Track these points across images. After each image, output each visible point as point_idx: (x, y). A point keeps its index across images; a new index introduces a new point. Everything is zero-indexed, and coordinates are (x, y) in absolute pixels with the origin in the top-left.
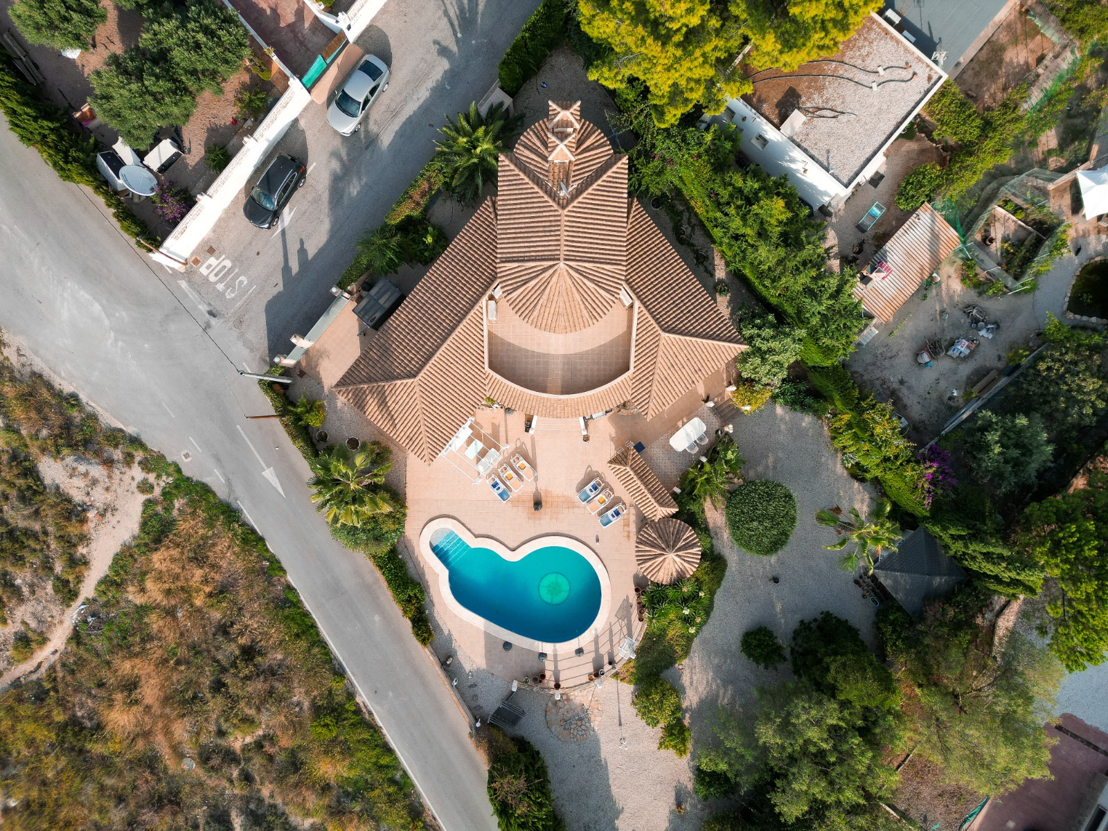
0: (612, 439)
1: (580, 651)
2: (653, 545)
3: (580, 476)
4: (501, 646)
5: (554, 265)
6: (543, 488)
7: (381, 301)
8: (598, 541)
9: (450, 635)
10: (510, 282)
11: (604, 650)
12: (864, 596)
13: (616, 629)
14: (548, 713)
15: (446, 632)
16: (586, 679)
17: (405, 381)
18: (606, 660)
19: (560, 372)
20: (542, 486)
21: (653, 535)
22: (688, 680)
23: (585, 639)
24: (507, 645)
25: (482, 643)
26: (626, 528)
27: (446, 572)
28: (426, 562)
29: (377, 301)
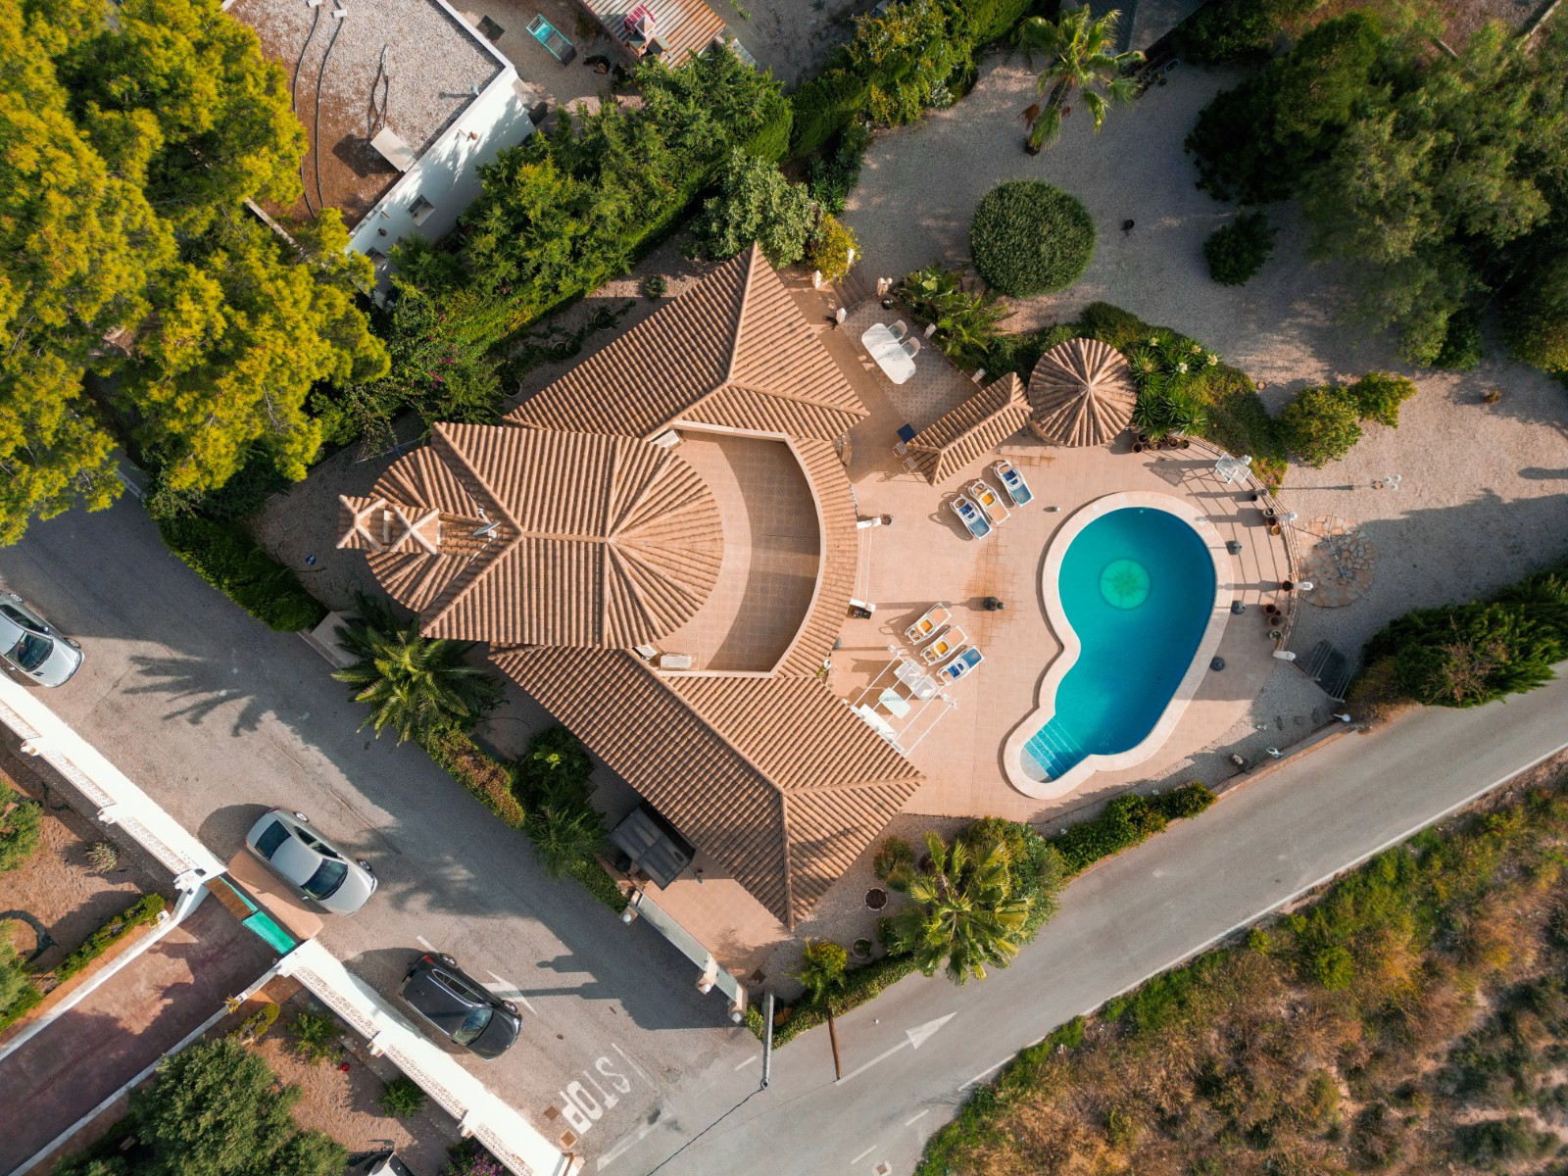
0: (888, 478)
1: (1232, 547)
2: (1073, 416)
3: (946, 533)
4: (1216, 674)
5: (610, 550)
6: (963, 593)
7: (650, 842)
8: (1053, 509)
9: (1194, 757)
10: (635, 629)
11: (1231, 508)
12: (1162, 83)
13: (1197, 486)
14: (1327, 603)
15: (1190, 762)
16: (1277, 540)
17: (786, 811)
18: (1248, 505)
19: (782, 555)
20: (961, 596)
21: (1055, 415)
22: (1284, 374)
23: (1213, 537)
24: (1216, 665)
25: (1208, 703)
26: (1035, 462)
27: (1093, 757)
28: (1075, 791)
29: (649, 849)
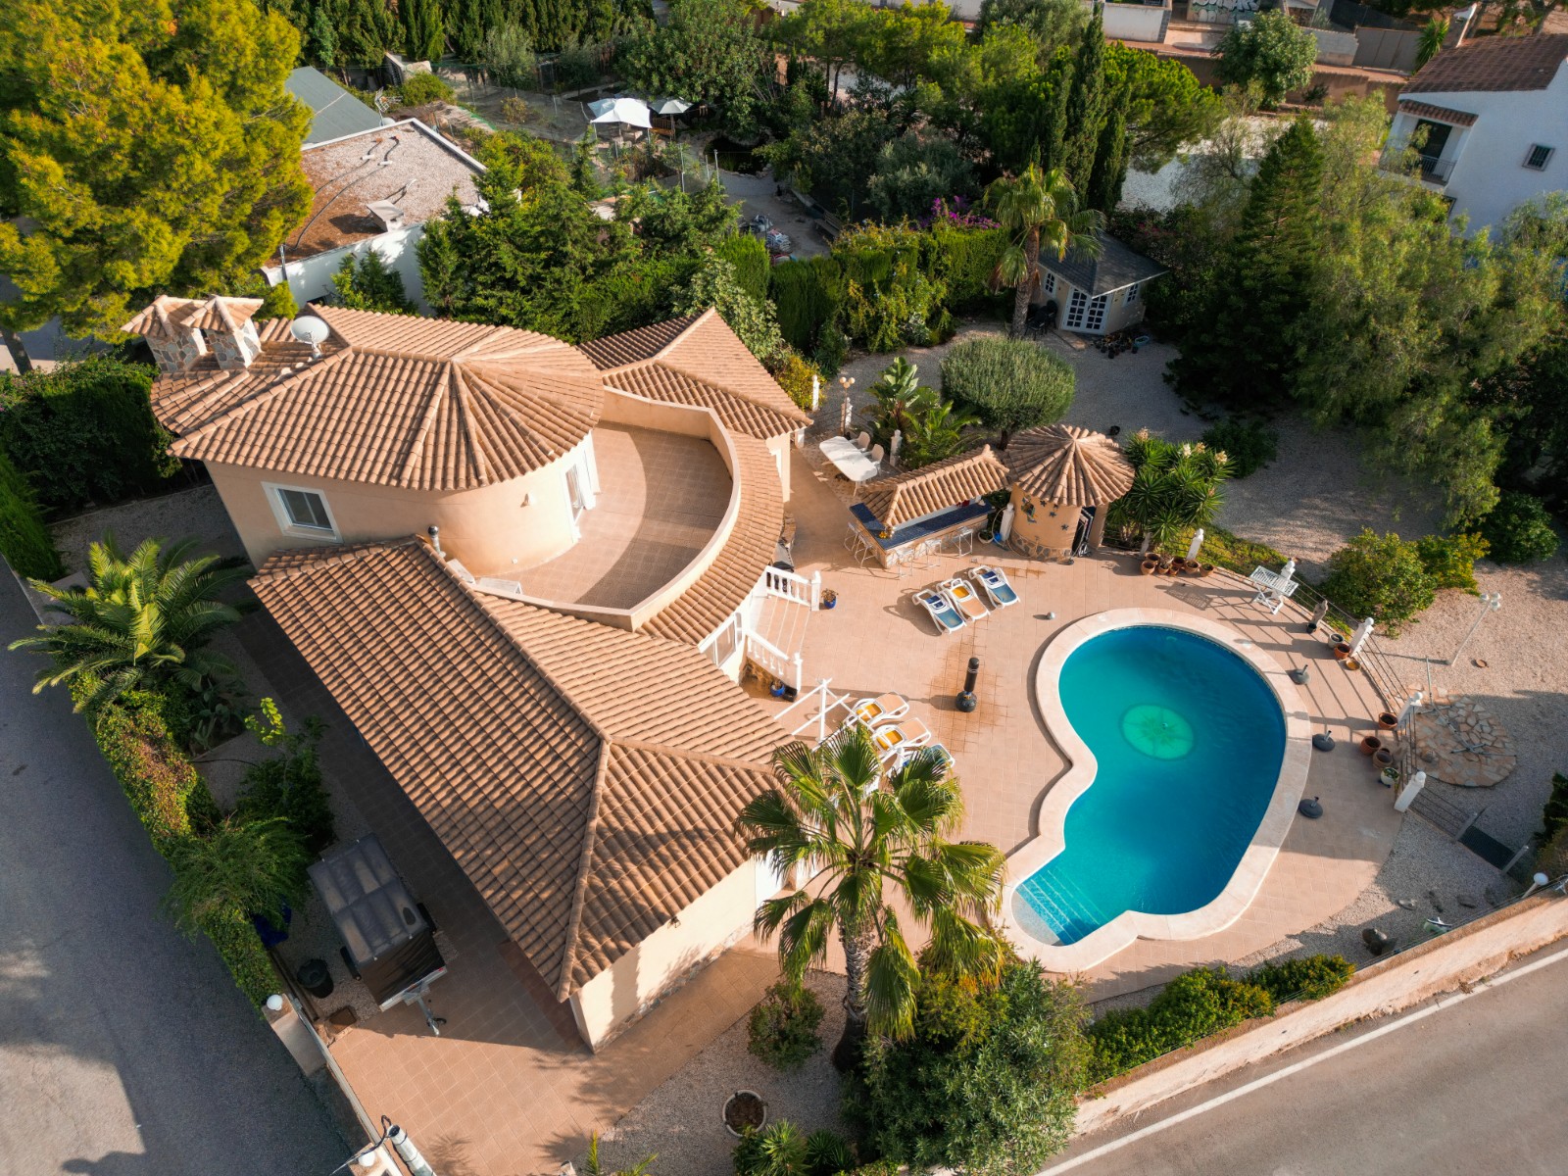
0: (836, 569)
1: (1296, 677)
2: (1057, 471)
3: (907, 628)
4: (1309, 821)
5: (452, 377)
6: (927, 689)
8: (1047, 617)
9: (1303, 936)
11: (1285, 639)
13: (1231, 613)
15: (1297, 944)
16: (1356, 676)
17: (604, 771)
18: (1305, 637)
19: (682, 529)
20: (925, 692)
21: (1037, 471)
23: (1271, 666)
24: (1307, 809)
25: (1312, 861)
27: (1130, 914)
